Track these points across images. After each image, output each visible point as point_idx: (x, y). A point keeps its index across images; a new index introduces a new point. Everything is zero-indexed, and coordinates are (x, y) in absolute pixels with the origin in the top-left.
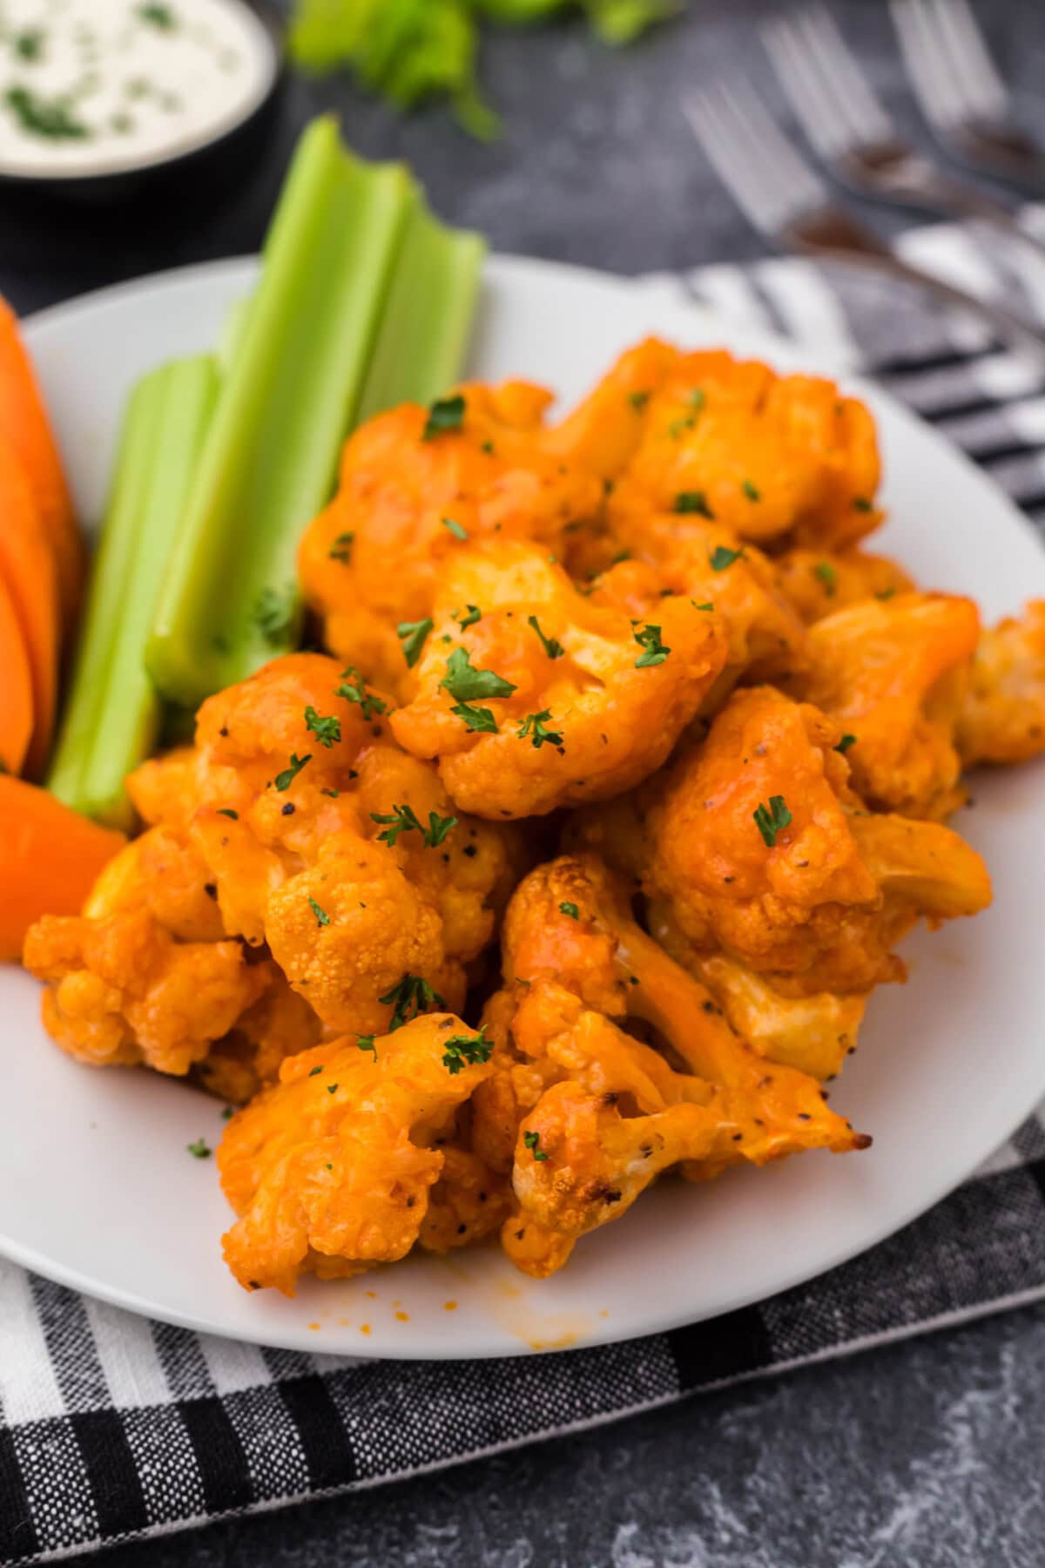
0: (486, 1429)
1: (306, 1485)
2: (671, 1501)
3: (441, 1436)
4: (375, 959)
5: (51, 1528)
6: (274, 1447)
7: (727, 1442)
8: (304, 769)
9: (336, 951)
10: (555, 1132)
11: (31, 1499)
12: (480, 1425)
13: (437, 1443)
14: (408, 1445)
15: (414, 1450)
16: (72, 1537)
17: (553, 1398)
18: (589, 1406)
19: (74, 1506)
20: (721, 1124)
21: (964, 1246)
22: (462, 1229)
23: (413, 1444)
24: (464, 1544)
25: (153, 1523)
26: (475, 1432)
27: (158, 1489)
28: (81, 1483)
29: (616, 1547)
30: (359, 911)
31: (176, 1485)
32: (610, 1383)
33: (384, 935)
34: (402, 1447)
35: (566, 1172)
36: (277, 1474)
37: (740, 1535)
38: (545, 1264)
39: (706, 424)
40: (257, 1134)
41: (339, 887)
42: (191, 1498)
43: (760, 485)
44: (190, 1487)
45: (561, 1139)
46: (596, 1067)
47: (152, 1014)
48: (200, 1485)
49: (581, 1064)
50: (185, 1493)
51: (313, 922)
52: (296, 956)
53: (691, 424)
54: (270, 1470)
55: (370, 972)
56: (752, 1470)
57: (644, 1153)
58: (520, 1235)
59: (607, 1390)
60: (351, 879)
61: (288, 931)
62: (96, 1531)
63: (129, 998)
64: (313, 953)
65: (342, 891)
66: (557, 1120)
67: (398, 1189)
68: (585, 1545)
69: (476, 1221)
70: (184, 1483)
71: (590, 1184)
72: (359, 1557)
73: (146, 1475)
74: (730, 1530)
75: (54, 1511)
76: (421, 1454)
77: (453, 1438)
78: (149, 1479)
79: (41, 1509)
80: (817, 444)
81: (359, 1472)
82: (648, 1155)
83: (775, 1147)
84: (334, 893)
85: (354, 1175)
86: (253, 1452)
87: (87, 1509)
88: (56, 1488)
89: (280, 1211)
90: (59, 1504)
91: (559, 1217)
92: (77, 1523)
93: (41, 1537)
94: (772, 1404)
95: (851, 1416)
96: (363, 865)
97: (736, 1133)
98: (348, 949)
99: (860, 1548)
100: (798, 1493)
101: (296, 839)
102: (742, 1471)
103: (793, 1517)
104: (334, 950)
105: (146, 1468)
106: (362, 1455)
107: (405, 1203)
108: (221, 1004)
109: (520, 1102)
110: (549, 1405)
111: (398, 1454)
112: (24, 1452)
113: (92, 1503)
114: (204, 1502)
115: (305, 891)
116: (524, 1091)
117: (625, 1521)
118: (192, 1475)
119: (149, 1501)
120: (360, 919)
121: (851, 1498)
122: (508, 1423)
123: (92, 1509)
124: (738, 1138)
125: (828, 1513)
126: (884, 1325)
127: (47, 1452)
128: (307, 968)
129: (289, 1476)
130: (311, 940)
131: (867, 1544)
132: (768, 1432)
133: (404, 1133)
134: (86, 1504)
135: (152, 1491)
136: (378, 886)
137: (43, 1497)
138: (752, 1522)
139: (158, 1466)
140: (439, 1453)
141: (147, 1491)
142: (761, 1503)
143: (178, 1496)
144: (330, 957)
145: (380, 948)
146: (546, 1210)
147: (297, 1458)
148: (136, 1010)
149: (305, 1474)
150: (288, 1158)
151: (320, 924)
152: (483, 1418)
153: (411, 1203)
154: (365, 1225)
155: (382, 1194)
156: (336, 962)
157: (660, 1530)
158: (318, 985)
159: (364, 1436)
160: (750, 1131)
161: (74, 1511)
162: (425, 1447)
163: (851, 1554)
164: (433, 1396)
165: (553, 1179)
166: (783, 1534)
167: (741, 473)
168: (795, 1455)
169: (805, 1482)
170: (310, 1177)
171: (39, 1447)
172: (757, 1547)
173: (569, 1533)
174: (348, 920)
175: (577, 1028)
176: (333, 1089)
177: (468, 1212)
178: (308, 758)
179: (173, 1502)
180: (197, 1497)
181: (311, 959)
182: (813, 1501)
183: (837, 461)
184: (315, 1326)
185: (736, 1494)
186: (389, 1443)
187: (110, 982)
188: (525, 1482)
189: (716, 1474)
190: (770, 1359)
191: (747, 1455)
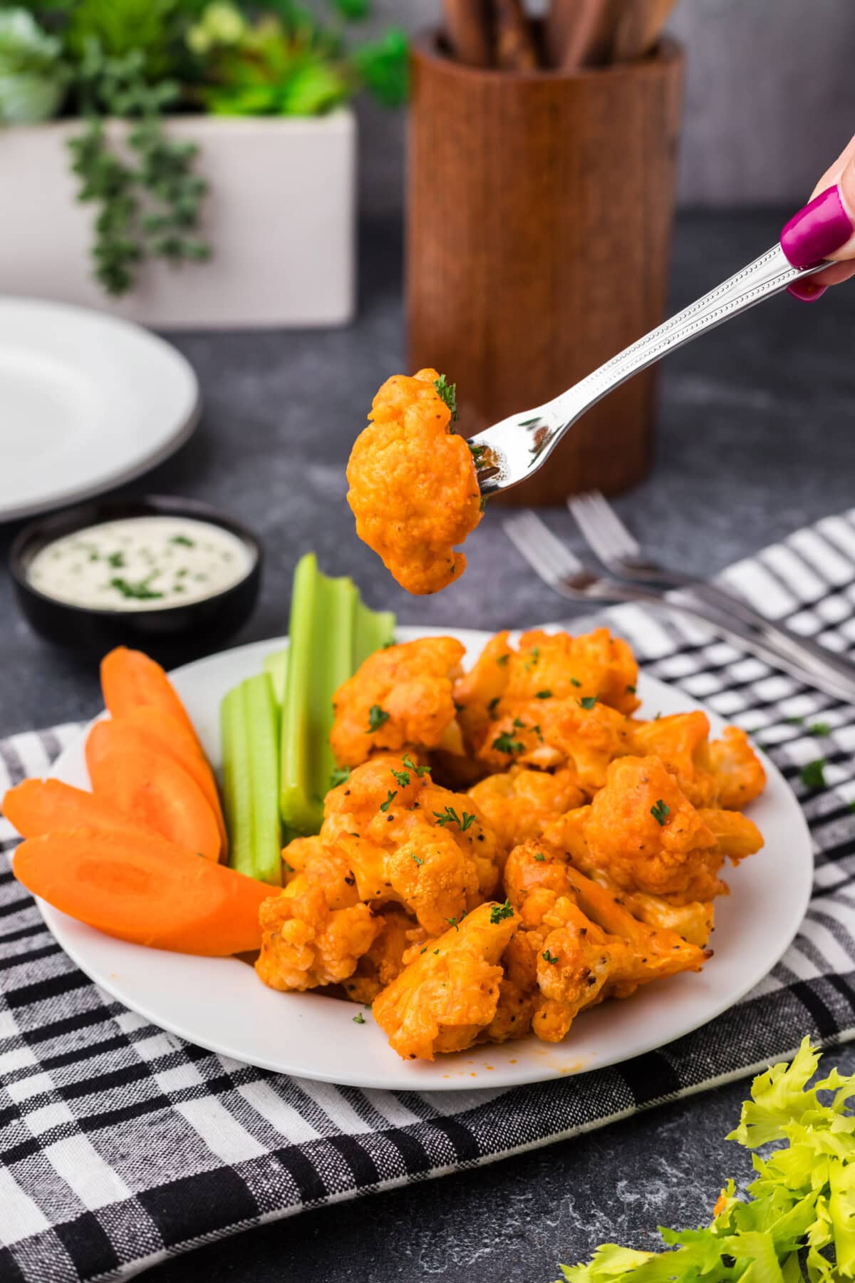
0: (541, 1127)
1: (455, 1158)
2: (640, 1169)
3: (519, 1131)
4: (449, 880)
5: (331, 1182)
6: (435, 1141)
7: (664, 1139)
8: (395, 798)
9: (429, 877)
10: (559, 949)
11: (318, 1170)
12: (538, 1125)
13: (518, 1135)
14: (503, 1137)
15: (507, 1139)
16: (343, 1186)
17: (572, 1110)
18: (592, 1114)
19: (341, 1171)
20: (636, 955)
21: (766, 1024)
22: (513, 1019)
23: (506, 1136)
24: (536, 1201)
25: (381, 1180)
26: (536, 1129)
27: (382, 1161)
28: (341, 1161)
29: (618, 1192)
30: (437, 855)
31: (390, 1159)
32: (600, 1102)
33: (451, 867)
34: (501, 1137)
35: (568, 969)
36: (440, 1153)
37: (682, 1178)
38: (559, 1031)
39: (542, 662)
40: (395, 995)
41: (425, 846)
42: (399, 1166)
43: (579, 679)
44: (398, 1160)
45: (562, 953)
46: (569, 924)
47: (331, 938)
48: (402, 1159)
49: (562, 923)
50: (395, 1163)
51: (415, 865)
52: (408, 885)
53: (535, 662)
54: (436, 1151)
55: (447, 889)
56: (680, 1150)
57: (602, 961)
58: (544, 1017)
59: (599, 1105)
60: (430, 842)
61: (402, 872)
62: (354, 1183)
63: (318, 933)
64: (416, 880)
65: (427, 849)
66: (558, 944)
67: (482, 987)
68: (602, 1193)
69: (520, 1014)
70: (394, 1158)
71: (582, 969)
72: (483, 1213)
73: (374, 1155)
74: (676, 1177)
75: (331, 1174)
76: (511, 1141)
77: (526, 1132)
78: (376, 1157)
79: (324, 1174)
80: (603, 661)
81: (481, 1151)
82: (604, 962)
83: (664, 963)
84: (423, 850)
85: (459, 983)
86: (425, 1143)
87: (347, 1172)
88: (329, 1164)
89: (420, 1016)
90: (333, 1171)
91: (566, 994)
92: (344, 1179)
93: (327, 1187)
94: (682, 1121)
95: (725, 1120)
96: (434, 836)
97: (644, 958)
98: (434, 875)
99: (747, 1175)
100: (707, 1157)
101: (395, 835)
102: (674, 1151)
103: (707, 1167)
104: (429, 875)
105: (373, 1153)
106: (481, 1142)
107: (488, 993)
108: (364, 933)
109: (533, 948)
110: (571, 1114)
111: (499, 1141)
112: (308, 1152)
113: (349, 1169)
114: (405, 1168)
115: (408, 851)
116: (534, 943)
117: (621, 1180)
118: (397, 1154)
119: (378, 1168)
120: (438, 859)
121: (735, 1155)
122: (552, 1124)
123: (350, 1172)
124: (645, 961)
125: (725, 1163)
126: (734, 1066)
127: (319, 1151)
128: (414, 890)
129: (446, 1154)
130: (415, 874)
131: (749, 1173)
132: (684, 1132)
133: (481, 957)
134: (346, 1170)
135: (379, 1162)
136: (444, 844)
137: (324, 1168)
138: (687, 1172)
139: (379, 1152)
140: (519, 1141)
141: (376, 1163)
142: (689, 1163)
143: (392, 1164)
144: (426, 881)
145: (450, 874)
146: (559, 991)
147: (448, 1145)
148: (323, 938)
149: (454, 1152)
150: (419, 990)
151: (418, 866)
152: (538, 1122)
153: (491, 992)
154: (469, 1007)
155: (476, 988)
156: (430, 882)
157: (640, 1181)
158: (422, 898)
159: (480, 1133)
160: (650, 958)
161: (341, 1174)
162: (512, 1137)
163: (743, 1179)
164: (510, 1115)
165: (561, 972)
166: (705, 1175)
167: (569, 675)
168: (701, 1141)
169: (709, 1151)
170: (434, 994)
171: (315, 1150)
172: (692, 1182)
173: (591, 1189)
174: (432, 860)
175: (557, 906)
176: (437, 953)
177: (516, 1009)
178: (396, 792)
179: (390, 1168)
180: (402, 1165)
181: (416, 885)
182: (716, 1159)
183: (615, 666)
184: (446, 1077)
185: (674, 1161)
186: (494, 1136)
187: (308, 923)
188: (562, 1170)
189: (661, 1154)
190: (679, 1087)
191: (675, 1145)
